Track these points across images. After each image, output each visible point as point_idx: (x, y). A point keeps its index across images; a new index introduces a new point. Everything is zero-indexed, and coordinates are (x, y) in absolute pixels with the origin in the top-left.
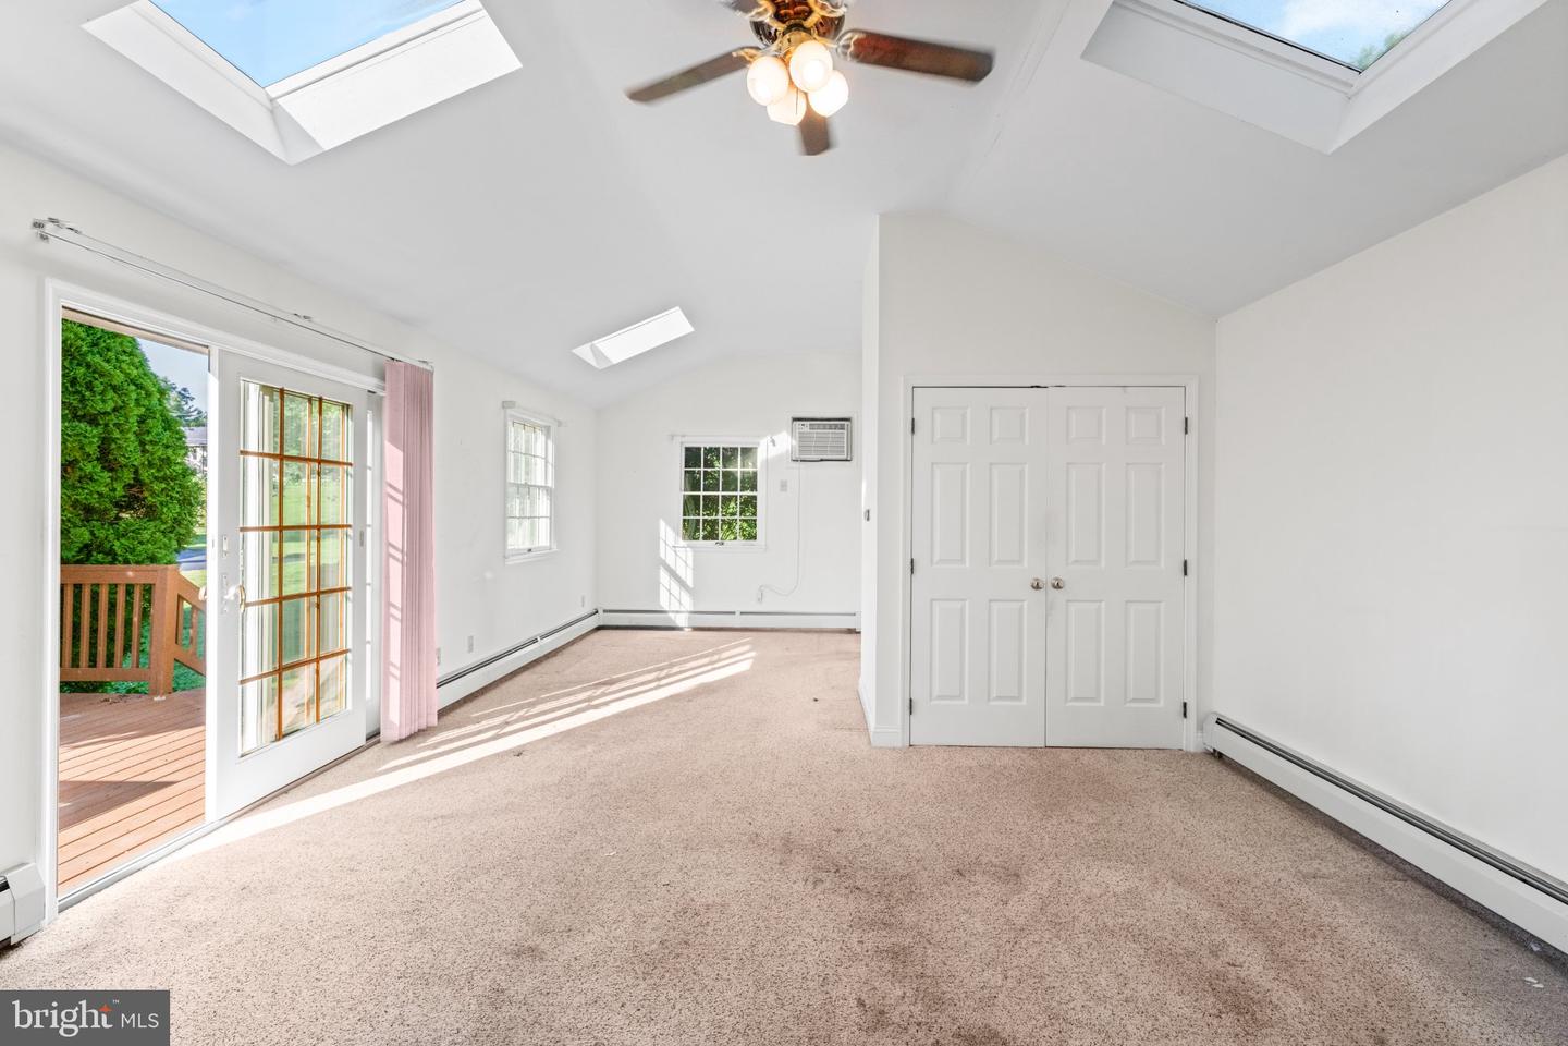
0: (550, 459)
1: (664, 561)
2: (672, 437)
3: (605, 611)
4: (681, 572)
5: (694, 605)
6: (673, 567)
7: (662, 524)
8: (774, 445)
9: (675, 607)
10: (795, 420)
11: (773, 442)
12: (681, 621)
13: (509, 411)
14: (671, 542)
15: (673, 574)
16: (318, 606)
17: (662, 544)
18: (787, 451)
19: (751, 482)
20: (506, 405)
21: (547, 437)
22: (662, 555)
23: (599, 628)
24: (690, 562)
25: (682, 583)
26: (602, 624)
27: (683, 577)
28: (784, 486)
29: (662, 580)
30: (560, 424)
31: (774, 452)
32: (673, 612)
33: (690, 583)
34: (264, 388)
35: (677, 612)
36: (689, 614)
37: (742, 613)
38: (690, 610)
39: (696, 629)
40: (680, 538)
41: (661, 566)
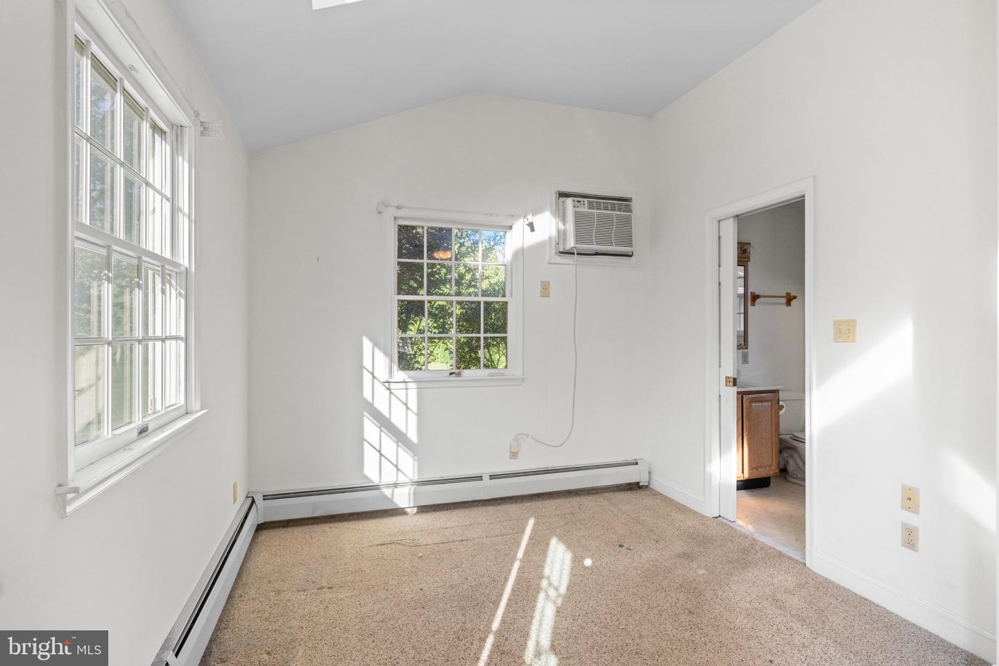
1: (372, 405)
2: (378, 208)
3: (266, 497)
4: (398, 419)
6: (386, 413)
7: (367, 345)
8: (533, 230)
9: (389, 476)
10: (562, 195)
11: (531, 226)
12: (403, 498)
14: (382, 374)
15: (385, 423)
17: (367, 377)
18: (550, 238)
22: (367, 394)
24: (413, 404)
25: (400, 437)
26: (262, 522)
27: (402, 428)
28: (545, 289)
31: (532, 239)
32: (388, 486)
33: (413, 435)
35: (396, 485)
36: (415, 486)
37: (492, 477)
38: (416, 478)
39: (424, 509)
40: (395, 367)
41: (365, 414)
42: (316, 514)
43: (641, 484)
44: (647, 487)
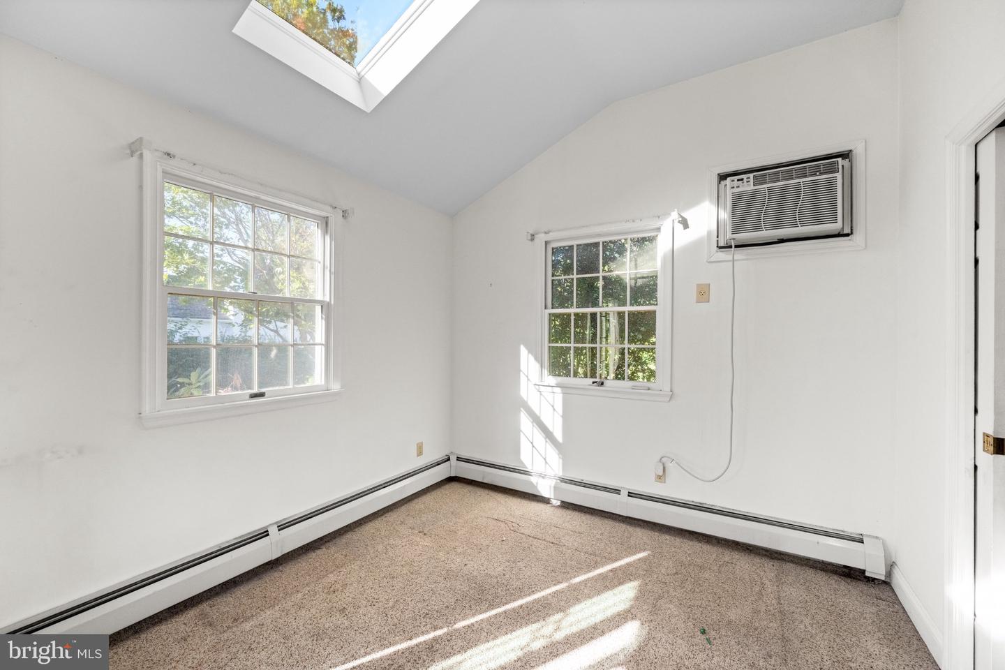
1: (526, 403)
2: (533, 237)
3: (459, 459)
4: (547, 419)
5: (564, 470)
6: (537, 412)
7: (523, 348)
8: (687, 226)
9: (540, 467)
10: (723, 177)
11: (685, 224)
12: (545, 489)
14: (535, 378)
15: (537, 420)
17: (523, 379)
18: (709, 233)
19: (646, 290)
21: (325, 230)
22: (523, 393)
24: (559, 407)
25: (549, 435)
26: (454, 475)
27: (551, 428)
28: (703, 293)
29: (523, 428)
30: (345, 214)
31: (684, 238)
32: (536, 474)
33: (559, 436)
35: (543, 475)
36: (559, 481)
37: (630, 494)
38: (560, 474)
39: (566, 506)
40: (546, 372)
41: (522, 409)
42: (485, 481)
43: (867, 574)
44: (884, 582)
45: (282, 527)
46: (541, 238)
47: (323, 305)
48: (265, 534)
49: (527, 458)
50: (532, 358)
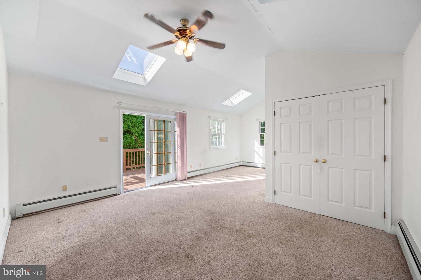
0: (224, 127)
2: (257, 120)
3: (243, 162)
4: (260, 153)
5: (263, 162)
6: (258, 152)
7: (255, 141)
12: (260, 166)
13: (210, 118)
14: (257, 146)
16: (165, 155)
20: (209, 117)
21: (224, 122)
22: (255, 149)
23: (241, 166)
24: (262, 151)
25: (260, 156)
26: (242, 165)
29: (255, 155)
30: (226, 120)
32: (258, 163)
34: (155, 120)
36: (262, 164)
39: (263, 168)
40: (260, 145)
41: (255, 152)
42: (248, 165)
45: (221, 166)
46: (259, 121)
47: (224, 134)
48: (219, 166)
49: (256, 161)
50: (257, 143)
